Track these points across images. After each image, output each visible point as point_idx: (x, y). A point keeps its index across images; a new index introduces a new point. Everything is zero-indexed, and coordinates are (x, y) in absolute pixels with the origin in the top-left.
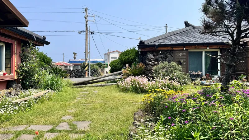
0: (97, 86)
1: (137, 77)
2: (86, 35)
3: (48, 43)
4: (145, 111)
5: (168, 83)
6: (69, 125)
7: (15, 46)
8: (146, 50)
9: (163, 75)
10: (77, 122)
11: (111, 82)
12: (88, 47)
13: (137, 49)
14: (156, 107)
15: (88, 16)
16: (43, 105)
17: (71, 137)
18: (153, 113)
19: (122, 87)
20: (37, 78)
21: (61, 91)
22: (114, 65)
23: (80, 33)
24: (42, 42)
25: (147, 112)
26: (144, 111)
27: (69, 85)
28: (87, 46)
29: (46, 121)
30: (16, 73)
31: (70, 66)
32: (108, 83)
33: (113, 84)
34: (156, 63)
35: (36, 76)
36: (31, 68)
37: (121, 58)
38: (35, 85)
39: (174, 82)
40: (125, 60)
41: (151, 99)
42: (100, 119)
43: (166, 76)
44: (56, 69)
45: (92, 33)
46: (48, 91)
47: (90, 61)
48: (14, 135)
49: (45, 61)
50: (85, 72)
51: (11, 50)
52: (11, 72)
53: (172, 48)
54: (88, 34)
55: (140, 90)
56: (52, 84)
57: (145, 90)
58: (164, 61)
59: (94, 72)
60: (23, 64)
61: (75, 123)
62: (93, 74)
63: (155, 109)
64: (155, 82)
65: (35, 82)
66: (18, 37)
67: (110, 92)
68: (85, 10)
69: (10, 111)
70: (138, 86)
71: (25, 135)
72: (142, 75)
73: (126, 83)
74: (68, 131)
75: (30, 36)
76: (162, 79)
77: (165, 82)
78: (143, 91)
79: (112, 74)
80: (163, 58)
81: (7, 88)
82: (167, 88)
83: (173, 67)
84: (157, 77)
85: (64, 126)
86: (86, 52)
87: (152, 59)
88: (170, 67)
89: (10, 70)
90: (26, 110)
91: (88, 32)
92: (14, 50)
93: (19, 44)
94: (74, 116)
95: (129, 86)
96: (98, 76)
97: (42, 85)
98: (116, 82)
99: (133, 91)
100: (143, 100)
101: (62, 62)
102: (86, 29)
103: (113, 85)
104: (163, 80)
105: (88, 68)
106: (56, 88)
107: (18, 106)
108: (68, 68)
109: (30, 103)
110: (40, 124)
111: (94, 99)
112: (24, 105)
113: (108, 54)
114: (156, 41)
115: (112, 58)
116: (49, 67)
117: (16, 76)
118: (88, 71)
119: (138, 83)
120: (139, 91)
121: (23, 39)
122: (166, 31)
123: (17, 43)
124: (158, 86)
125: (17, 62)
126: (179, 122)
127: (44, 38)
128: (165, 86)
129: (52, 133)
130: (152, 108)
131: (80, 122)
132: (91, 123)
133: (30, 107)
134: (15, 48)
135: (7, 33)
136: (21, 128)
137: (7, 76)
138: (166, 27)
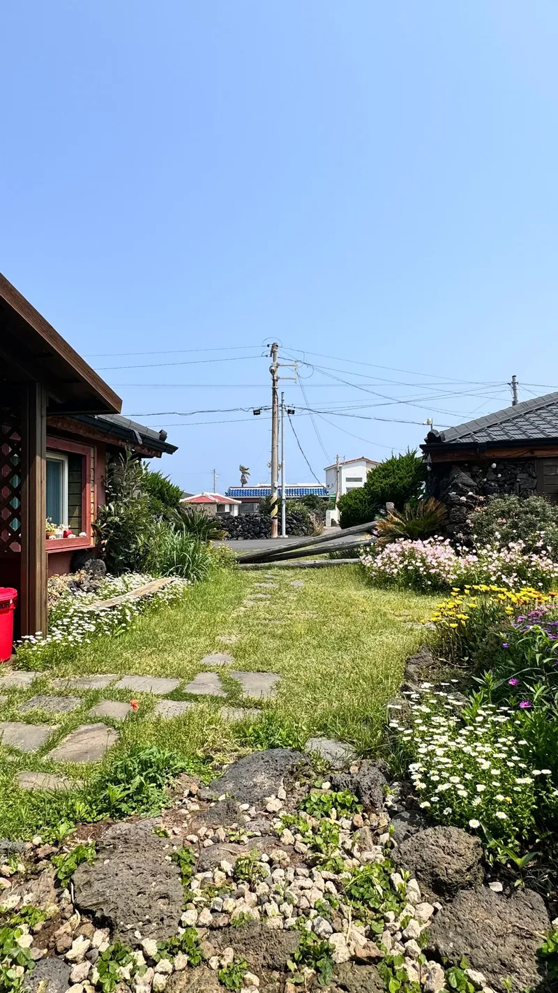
0: (302, 567)
1: (420, 541)
2: (273, 418)
3: (171, 449)
4: (441, 652)
5: (519, 562)
6: (220, 680)
7: (92, 460)
8: (448, 458)
9: (503, 538)
10: (242, 674)
11: (344, 556)
12: (278, 451)
13: (419, 454)
14: (474, 640)
15: (278, 365)
16: (156, 619)
17: (224, 716)
18: (466, 659)
19: (376, 571)
20: (145, 545)
21: (205, 580)
22: (350, 506)
23: (257, 413)
24: (158, 446)
25: (446, 655)
26: (438, 651)
27: (225, 561)
28: (276, 450)
29: (163, 667)
30: (92, 532)
31: (231, 505)
32: (332, 557)
33: (348, 560)
34: (482, 498)
35: (141, 539)
36: (129, 519)
37: (373, 485)
38: (138, 564)
39: (540, 560)
40: (383, 490)
41: (459, 616)
42: (306, 667)
43: (513, 540)
44: (192, 519)
45: (289, 412)
46: (170, 579)
47: (284, 489)
48: (84, 700)
49: (164, 495)
50: (272, 523)
51: (81, 471)
52: (80, 530)
53: (532, 453)
54: (280, 413)
55: (430, 583)
56: (182, 560)
57: (444, 583)
58: (505, 492)
59: (297, 524)
60: (110, 509)
61: (236, 677)
62: (292, 528)
63: (470, 647)
64: (475, 559)
65: (138, 554)
66: (97, 437)
67: (338, 586)
68: (270, 348)
69: (76, 635)
70: (421, 569)
71: (108, 702)
72: (436, 536)
73: (386, 560)
74: (217, 698)
75: (126, 434)
76: (499, 551)
77: (507, 560)
78: (439, 587)
79: (346, 531)
80: (505, 482)
81: (73, 570)
82: (516, 579)
83: (533, 511)
84: (484, 544)
85: (208, 685)
86: (272, 465)
87: (468, 486)
88: (526, 513)
89: (80, 523)
90: (115, 631)
91: (278, 409)
92: (90, 471)
93: (100, 455)
94: (235, 656)
95: (395, 571)
96: (306, 535)
97: (155, 564)
98: (356, 555)
99: (406, 586)
100: (434, 619)
101: (211, 494)
102: (274, 402)
103: (347, 563)
104: (502, 554)
105: (280, 510)
106: (192, 571)
107: (94, 622)
108: (227, 510)
109: (125, 615)
110: (147, 673)
111: (293, 607)
112: (109, 619)
113: (336, 468)
114: (480, 431)
115: (348, 480)
116: (173, 513)
117: (92, 538)
118: (280, 521)
119: (423, 561)
120: (427, 586)
121: (111, 441)
122: (515, 397)
123: (96, 454)
124: (485, 572)
125: (96, 502)
126: (544, 697)
127: (163, 436)
128: (508, 570)
129: (175, 703)
130: (463, 643)
131: (251, 674)
132: (281, 680)
133: (124, 625)
134: (92, 467)
135: (72, 429)
136: (100, 682)
137: (73, 539)
138: (514, 383)
